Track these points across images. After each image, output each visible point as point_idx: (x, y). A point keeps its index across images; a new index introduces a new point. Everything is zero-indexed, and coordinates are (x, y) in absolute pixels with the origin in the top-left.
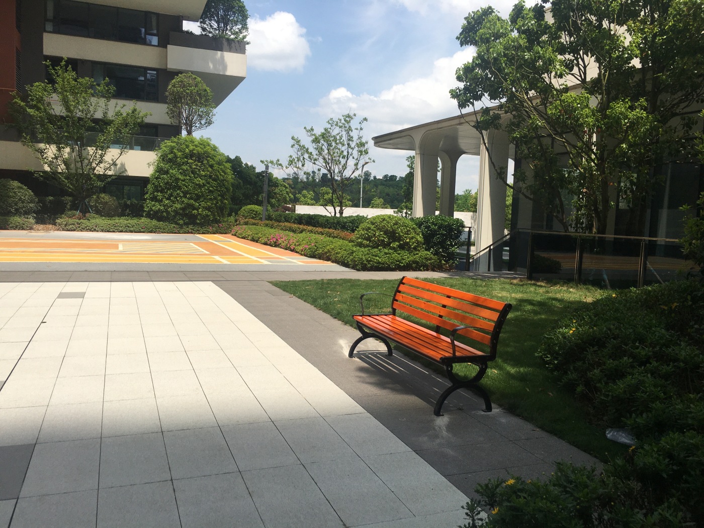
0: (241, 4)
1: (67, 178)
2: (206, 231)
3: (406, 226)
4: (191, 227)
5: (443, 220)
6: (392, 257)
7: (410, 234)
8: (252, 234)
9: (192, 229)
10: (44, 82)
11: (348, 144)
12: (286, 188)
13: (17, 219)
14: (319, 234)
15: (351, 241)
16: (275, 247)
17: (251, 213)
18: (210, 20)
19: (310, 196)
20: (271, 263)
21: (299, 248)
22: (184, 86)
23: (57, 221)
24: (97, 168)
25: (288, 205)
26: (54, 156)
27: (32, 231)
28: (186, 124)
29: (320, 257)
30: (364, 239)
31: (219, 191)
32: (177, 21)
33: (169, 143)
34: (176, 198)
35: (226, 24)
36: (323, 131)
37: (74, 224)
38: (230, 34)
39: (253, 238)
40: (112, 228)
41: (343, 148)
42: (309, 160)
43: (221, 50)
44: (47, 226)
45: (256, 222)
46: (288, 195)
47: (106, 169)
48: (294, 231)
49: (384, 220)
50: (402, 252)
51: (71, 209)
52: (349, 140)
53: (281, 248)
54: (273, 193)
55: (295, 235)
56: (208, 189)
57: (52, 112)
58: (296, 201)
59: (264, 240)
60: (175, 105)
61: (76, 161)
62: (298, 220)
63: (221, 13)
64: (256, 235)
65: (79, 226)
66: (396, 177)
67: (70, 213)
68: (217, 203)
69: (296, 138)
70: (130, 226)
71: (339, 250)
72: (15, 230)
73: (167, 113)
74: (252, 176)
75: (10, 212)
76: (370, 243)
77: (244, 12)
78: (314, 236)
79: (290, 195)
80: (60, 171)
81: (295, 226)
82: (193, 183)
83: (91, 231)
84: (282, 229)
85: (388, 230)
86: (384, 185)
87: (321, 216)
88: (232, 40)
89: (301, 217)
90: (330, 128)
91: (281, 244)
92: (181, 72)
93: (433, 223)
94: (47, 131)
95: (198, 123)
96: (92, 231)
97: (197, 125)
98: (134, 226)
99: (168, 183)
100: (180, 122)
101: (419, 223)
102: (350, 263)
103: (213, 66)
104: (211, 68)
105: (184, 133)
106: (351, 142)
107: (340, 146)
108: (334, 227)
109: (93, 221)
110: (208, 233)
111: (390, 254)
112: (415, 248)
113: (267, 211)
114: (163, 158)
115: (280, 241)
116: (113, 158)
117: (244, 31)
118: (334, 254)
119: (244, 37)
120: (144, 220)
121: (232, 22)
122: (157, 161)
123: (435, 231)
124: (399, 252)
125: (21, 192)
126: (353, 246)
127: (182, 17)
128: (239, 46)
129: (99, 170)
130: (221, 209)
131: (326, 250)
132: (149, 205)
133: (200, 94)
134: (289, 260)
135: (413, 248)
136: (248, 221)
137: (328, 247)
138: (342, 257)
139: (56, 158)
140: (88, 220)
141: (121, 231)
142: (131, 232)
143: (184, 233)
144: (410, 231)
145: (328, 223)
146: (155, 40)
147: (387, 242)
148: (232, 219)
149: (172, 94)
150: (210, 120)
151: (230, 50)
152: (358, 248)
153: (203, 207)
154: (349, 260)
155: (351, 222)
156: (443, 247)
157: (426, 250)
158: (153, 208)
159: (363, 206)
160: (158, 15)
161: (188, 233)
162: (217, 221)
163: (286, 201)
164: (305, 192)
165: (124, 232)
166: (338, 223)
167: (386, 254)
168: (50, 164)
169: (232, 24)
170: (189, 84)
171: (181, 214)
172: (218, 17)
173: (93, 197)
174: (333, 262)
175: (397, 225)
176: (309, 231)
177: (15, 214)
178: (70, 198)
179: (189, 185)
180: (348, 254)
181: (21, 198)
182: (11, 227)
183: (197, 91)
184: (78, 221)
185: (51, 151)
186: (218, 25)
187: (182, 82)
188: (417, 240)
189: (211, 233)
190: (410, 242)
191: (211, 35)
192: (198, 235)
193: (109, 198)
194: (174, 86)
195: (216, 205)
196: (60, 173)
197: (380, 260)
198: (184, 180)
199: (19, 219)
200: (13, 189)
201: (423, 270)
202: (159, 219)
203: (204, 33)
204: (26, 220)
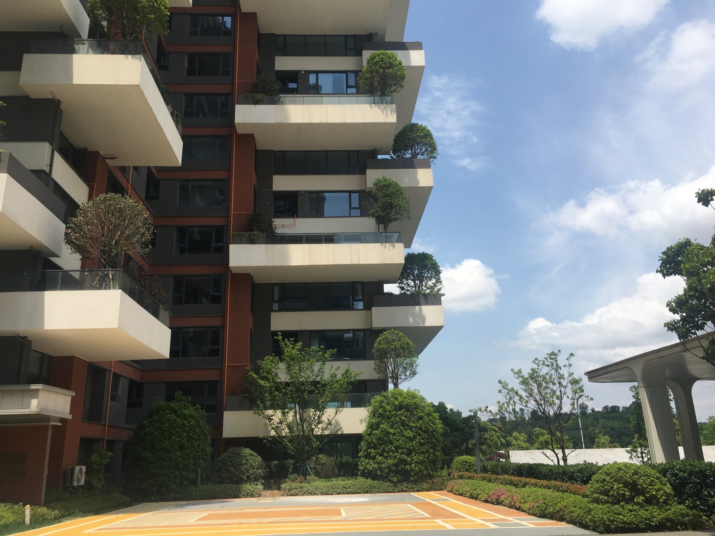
0: (433, 262)
1: (290, 441)
2: (420, 488)
3: (647, 475)
4: (405, 484)
5: (692, 465)
6: (639, 515)
7: (654, 486)
8: (469, 491)
9: (406, 487)
10: (272, 356)
11: (560, 383)
12: (496, 432)
13: (248, 487)
14: (544, 488)
15: (585, 496)
16: (497, 504)
17: (465, 465)
18: (407, 280)
19: (522, 438)
20: (499, 527)
21: (525, 506)
22: (389, 342)
23: (282, 486)
24: (316, 429)
25: (501, 452)
26: (279, 421)
27: (261, 498)
28: (392, 377)
29: (552, 516)
30: (600, 493)
31: (430, 443)
32: (379, 285)
33: (378, 398)
34: (388, 453)
35: (421, 281)
36: (530, 371)
37: (296, 489)
38: (425, 289)
39: (471, 495)
40: (331, 490)
41: (555, 388)
42: (520, 402)
43: (419, 304)
44: (273, 491)
45: (471, 475)
46: (499, 439)
47: (323, 429)
48: (516, 485)
49: (620, 469)
50: (650, 508)
51: (292, 473)
52: (560, 378)
53: (504, 506)
54: (483, 438)
55: (518, 490)
56: (419, 441)
57: (278, 380)
58: (508, 445)
59: (484, 497)
60: (382, 360)
61: (298, 424)
62: (517, 471)
63: (416, 272)
64: (474, 492)
65: (301, 490)
66: (618, 408)
67: (292, 476)
68: (429, 456)
69: (503, 381)
70: (346, 486)
71: (573, 508)
72: (246, 497)
73: (375, 369)
74: (458, 422)
75: (242, 479)
76: (608, 498)
77: (436, 268)
78: (540, 491)
79: (502, 439)
80: (284, 434)
81: (516, 479)
82: (404, 436)
83: (311, 494)
84: (502, 483)
85: (627, 481)
86: (605, 418)
87: (543, 465)
88: (428, 294)
89: (520, 467)
90: (538, 369)
91: (503, 501)
92: (384, 330)
93: (680, 470)
94: (273, 398)
95: (404, 374)
96: (313, 495)
97: (402, 377)
98: (351, 486)
99: (380, 438)
100: (386, 376)
101: (663, 471)
102: (589, 524)
103: (413, 319)
104: (411, 322)
105: (391, 386)
106: (562, 381)
107: (551, 385)
108: (560, 477)
109: (313, 484)
110: (421, 490)
111: (635, 511)
112: (665, 502)
113: (481, 461)
114: (374, 414)
115: (502, 498)
116: (329, 418)
117: (438, 285)
118: (568, 513)
119: (439, 290)
120: (361, 480)
121: (426, 278)
122: (369, 417)
123: (685, 479)
124: (647, 507)
125: (252, 459)
126: (589, 502)
127: (383, 281)
128: (435, 298)
129: (318, 431)
130: (433, 462)
131: (557, 509)
132: (365, 464)
133: (404, 347)
134: (517, 521)
135: (662, 502)
136: (462, 475)
137: (559, 505)
138: (579, 516)
139: (281, 423)
140: (309, 483)
141: (339, 493)
142: (348, 493)
143: (399, 492)
144: (654, 481)
145: (552, 473)
146: (360, 305)
147: (629, 496)
148: (445, 472)
149: (379, 350)
150: (414, 371)
151: (427, 303)
152: (595, 504)
153: (416, 462)
154: (588, 521)
155: (579, 472)
156: (700, 499)
157: (680, 504)
158: (368, 466)
159: (587, 447)
160: (362, 283)
161: (403, 491)
162: (431, 477)
163: (498, 446)
164: (515, 434)
165: (342, 494)
166: (564, 473)
167: (631, 511)
168: (276, 429)
169: (426, 280)
170: (393, 340)
171: (393, 471)
172: (413, 276)
173: (312, 459)
174: (568, 522)
175: (636, 475)
176: (532, 485)
177: (246, 482)
178: (292, 461)
179: (400, 439)
180: (585, 513)
181: (252, 465)
182: (243, 496)
183: (401, 345)
184: (300, 484)
185: (277, 415)
186: (415, 283)
187: (386, 338)
188: (665, 492)
189: (426, 491)
190: (656, 494)
191: (408, 293)
192: (413, 494)
193: (327, 459)
194: (379, 343)
195: (428, 458)
196: (284, 437)
197: (625, 519)
198: (394, 434)
199: (250, 487)
200: (245, 456)
201: (681, 529)
202: (374, 478)
203: (402, 292)
204: (256, 487)
